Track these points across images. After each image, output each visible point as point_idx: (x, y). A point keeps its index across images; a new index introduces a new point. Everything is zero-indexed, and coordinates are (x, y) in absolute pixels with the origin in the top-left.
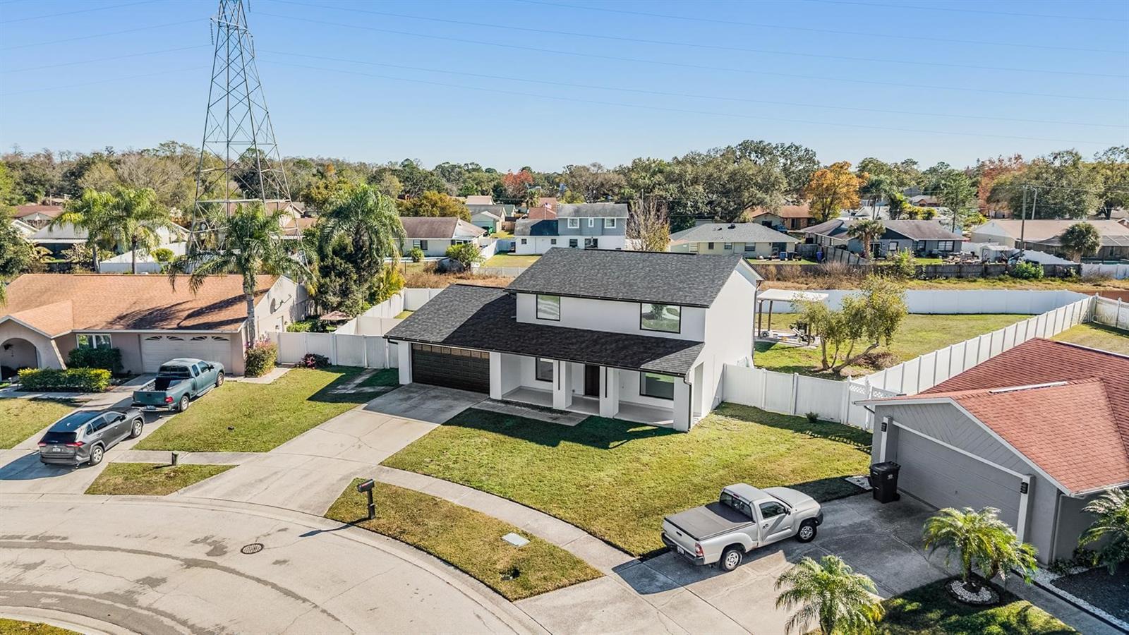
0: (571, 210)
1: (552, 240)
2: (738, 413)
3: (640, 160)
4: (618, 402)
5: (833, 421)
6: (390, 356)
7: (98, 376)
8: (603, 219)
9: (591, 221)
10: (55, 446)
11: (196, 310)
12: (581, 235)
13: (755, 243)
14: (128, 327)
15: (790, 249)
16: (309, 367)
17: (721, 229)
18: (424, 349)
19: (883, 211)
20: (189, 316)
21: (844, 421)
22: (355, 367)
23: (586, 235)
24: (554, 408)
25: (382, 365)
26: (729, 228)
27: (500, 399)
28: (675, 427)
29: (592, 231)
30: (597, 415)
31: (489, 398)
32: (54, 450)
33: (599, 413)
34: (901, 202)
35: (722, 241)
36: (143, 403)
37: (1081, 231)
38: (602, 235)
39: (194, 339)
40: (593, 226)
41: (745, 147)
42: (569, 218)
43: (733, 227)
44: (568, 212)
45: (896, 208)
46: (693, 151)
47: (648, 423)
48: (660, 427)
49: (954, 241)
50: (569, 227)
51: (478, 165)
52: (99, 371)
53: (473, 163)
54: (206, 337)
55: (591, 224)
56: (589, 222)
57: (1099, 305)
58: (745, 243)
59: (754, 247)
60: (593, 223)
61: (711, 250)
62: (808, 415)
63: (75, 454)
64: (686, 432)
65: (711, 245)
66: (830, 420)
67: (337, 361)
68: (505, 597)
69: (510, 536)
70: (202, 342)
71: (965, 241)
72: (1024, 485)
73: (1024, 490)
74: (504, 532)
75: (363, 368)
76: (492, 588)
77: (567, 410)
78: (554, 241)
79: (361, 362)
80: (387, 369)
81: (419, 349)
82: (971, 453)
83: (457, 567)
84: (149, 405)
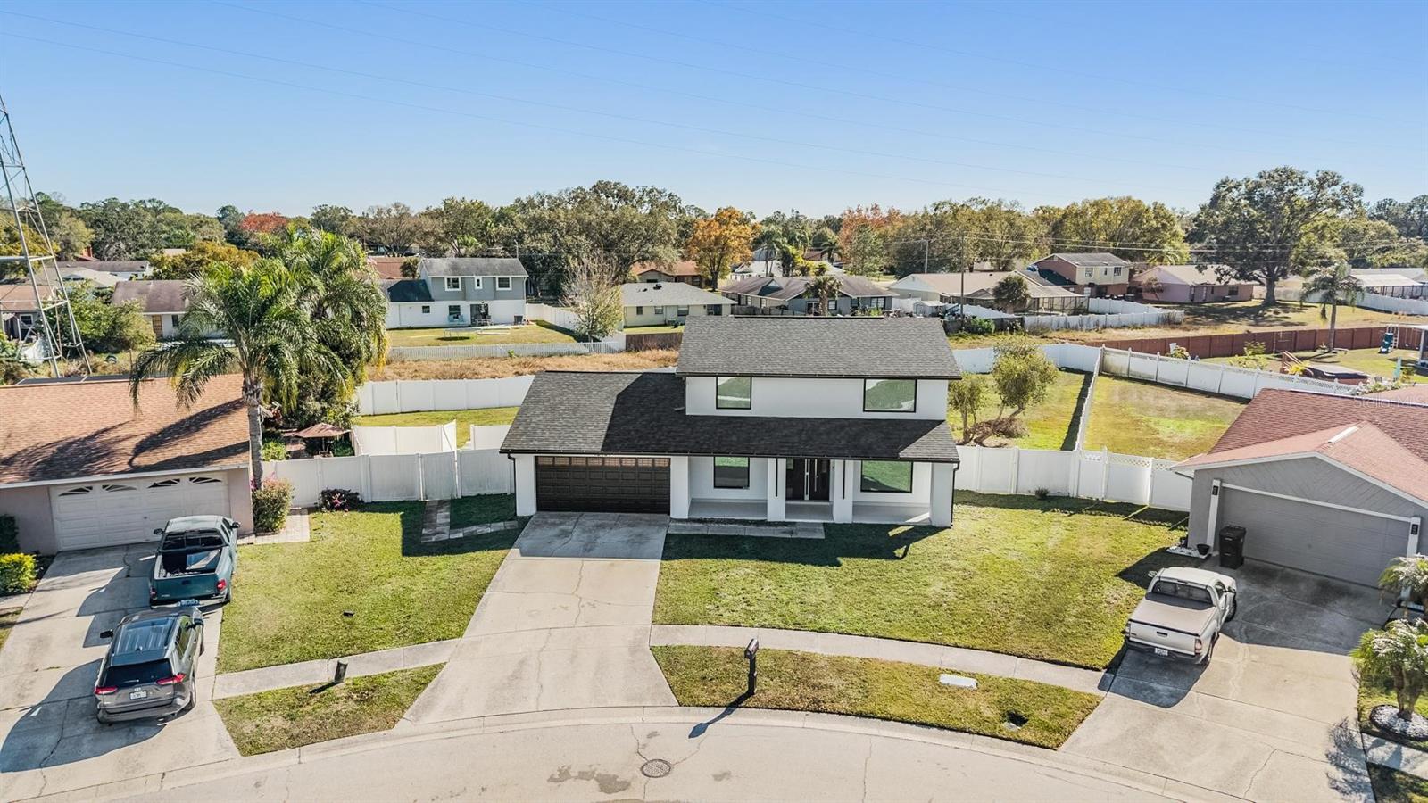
0: (446, 267)
1: (424, 307)
2: (970, 499)
3: (453, 200)
4: (852, 504)
5: (1060, 495)
6: (461, 481)
7: (18, 565)
8: (494, 278)
9: (478, 281)
10: (137, 689)
11: (144, 437)
12: (464, 299)
13: (688, 306)
14: (32, 476)
15: (726, 312)
16: (338, 509)
17: (646, 290)
18: (558, 463)
19: (775, 266)
20: (140, 449)
21: (1073, 494)
22: (404, 502)
23: (472, 300)
24: (768, 520)
25: (448, 495)
26: (655, 288)
27: (687, 517)
28: (936, 523)
29: (479, 295)
30: (832, 522)
31: (671, 519)
32: (133, 696)
33: (833, 519)
34: (794, 256)
35: (652, 304)
36: (173, 597)
37: (1015, 283)
38: (495, 299)
39: (155, 485)
40: (481, 287)
41: (600, 188)
42: (446, 277)
43: (658, 287)
44: (443, 269)
45: (788, 263)
46: (541, 192)
47: (899, 523)
48: (915, 526)
49: (885, 298)
50: (447, 289)
51: (161, 202)
52: (16, 557)
53: (153, 200)
54: (178, 480)
55: (478, 285)
56: (476, 281)
57: (1107, 357)
58: (678, 306)
59: (688, 311)
60: (481, 284)
61: (639, 316)
62: (1037, 492)
63: (174, 697)
64: (950, 528)
65: (639, 310)
66: (1057, 495)
67: (372, 495)
68: (1044, 747)
69: (946, 679)
70: (172, 488)
71: (896, 297)
72: (1415, 526)
73: (1414, 532)
74: (932, 675)
75: (417, 501)
76: (1015, 741)
77: (788, 520)
78: (426, 309)
79: (413, 493)
80: (458, 499)
81: (549, 462)
82: (1336, 503)
83: (941, 728)
84: (185, 599)
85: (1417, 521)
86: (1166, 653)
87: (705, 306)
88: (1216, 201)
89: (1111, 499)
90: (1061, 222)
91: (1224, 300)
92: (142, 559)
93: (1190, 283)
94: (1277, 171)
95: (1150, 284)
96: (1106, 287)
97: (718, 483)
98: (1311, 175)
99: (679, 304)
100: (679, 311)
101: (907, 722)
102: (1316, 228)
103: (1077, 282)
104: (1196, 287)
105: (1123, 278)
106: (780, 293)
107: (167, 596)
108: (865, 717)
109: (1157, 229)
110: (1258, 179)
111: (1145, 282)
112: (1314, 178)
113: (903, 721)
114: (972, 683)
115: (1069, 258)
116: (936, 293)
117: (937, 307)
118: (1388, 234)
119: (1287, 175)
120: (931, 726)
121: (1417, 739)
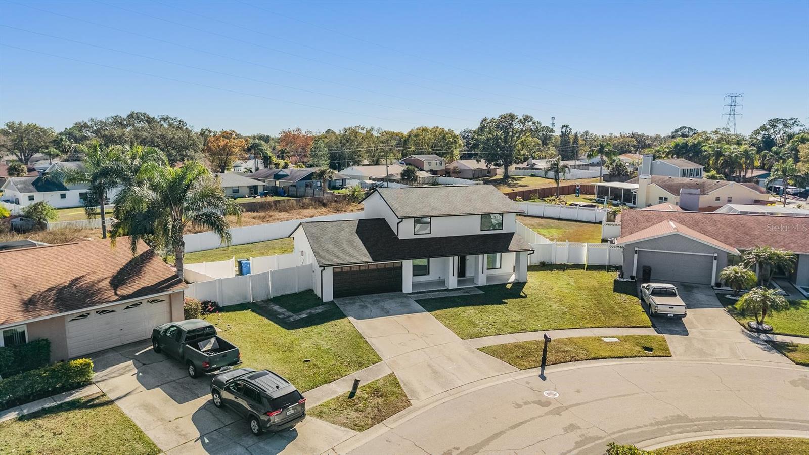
1: (61, 195)
4: (486, 276)
5: (548, 263)
6: (272, 288)
13: (238, 187)
15: (260, 190)
16: (212, 312)
18: (344, 271)
22: (242, 304)
24: (450, 288)
25: (266, 296)
27: (411, 292)
28: (521, 281)
31: (404, 293)
32: (288, 414)
33: (478, 284)
34: (270, 157)
37: (411, 171)
47: (506, 282)
48: (513, 283)
54: (141, 303)
58: (233, 187)
59: (238, 190)
62: (540, 263)
64: (527, 282)
67: (223, 303)
68: (668, 357)
69: (606, 340)
70: (137, 308)
71: (348, 179)
72: (716, 257)
73: (715, 259)
74: (599, 339)
75: (249, 303)
76: (656, 357)
77: (458, 287)
78: (63, 196)
79: (246, 299)
80: (271, 299)
81: (339, 270)
82: (684, 252)
83: (627, 357)
84: (223, 366)
85: (716, 255)
86: (673, 316)
87: (248, 187)
88: (482, 129)
89: (571, 263)
90: (408, 139)
91: (487, 176)
92: (137, 354)
93: (473, 169)
94: (507, 115)
95: (455, 169)
96: (437, 171)
97: (416, 273)
98: (520, 117)
99: (233, 186)
100: (233, 190)
101: (613, 358)
102: (522, 142)
103: (424, 169)
104: (474, 170)
105: (443, 167)
106: (289, 178)
107: (216, 366)
108: (596, 359)
109: (452, 143)
110: (500, 119)
111: (452, 168)
112: (522, 118)
113: (612, 358)
114: (616, 340)
115: (419, 157)
116: (367, 177)
117: (372, 184)
118: (538, 144)
119: (512, 117)
120: (623, 357)
121: (769, 330)
